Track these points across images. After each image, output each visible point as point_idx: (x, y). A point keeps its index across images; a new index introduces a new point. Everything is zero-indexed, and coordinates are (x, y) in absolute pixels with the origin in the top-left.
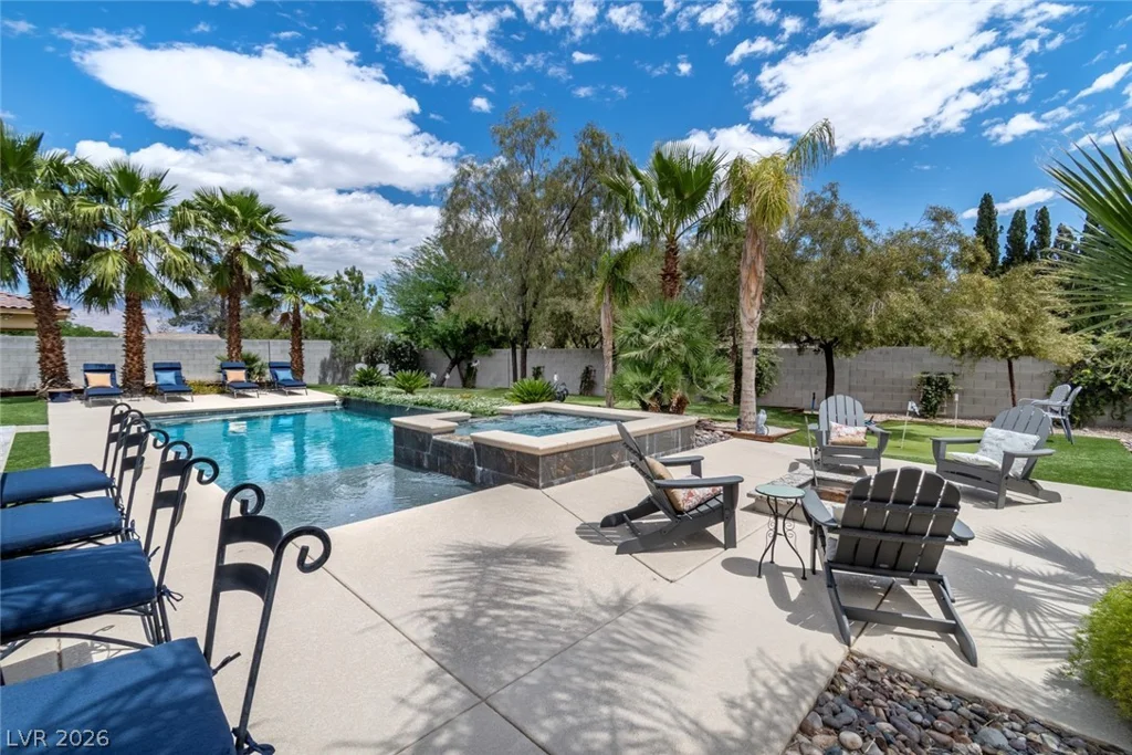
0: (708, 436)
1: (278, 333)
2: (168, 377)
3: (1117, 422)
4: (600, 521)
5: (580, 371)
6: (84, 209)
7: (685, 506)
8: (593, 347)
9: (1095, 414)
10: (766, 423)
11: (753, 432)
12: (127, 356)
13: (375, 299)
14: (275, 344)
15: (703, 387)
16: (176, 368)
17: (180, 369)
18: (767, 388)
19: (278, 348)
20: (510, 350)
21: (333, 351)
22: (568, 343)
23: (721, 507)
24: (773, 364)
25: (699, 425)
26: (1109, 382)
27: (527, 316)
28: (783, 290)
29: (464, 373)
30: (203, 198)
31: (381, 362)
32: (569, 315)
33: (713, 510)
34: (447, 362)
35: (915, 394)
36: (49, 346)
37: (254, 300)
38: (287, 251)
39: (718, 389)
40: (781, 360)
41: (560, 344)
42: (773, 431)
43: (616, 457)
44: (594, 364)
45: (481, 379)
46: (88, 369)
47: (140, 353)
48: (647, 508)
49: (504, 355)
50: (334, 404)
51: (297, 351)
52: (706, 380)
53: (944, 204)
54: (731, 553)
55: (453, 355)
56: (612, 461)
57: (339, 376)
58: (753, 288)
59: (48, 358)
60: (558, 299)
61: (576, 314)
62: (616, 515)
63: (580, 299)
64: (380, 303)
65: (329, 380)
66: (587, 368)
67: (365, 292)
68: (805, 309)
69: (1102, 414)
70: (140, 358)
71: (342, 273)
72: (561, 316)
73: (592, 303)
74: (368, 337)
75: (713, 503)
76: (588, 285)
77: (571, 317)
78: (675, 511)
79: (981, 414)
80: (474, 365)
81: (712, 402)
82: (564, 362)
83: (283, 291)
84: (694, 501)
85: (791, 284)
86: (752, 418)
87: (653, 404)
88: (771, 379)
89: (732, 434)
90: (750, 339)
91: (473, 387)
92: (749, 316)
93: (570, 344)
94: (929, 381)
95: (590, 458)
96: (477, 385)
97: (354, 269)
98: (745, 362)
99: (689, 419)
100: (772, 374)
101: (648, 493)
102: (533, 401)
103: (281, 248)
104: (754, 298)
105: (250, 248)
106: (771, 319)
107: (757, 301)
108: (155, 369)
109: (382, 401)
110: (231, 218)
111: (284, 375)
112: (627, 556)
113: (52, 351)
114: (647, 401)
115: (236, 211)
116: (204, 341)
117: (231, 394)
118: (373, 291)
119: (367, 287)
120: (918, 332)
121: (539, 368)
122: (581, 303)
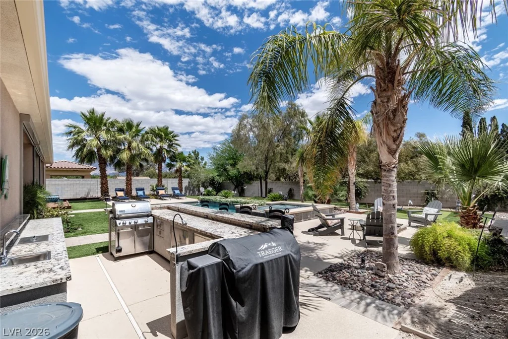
0: (339, 212)
1: (166, 176)
2: (140, 193)
3: (504, 209)
4: (307, 230)
5: (287, 190)
6: (119, 137)
7: (331, 225)
8: (292, 180)
9: (494, 206)
10: (359, 208)
11: (354, 211)
12: (127, 185)
13: (204, 162)
14: (169, 180)
15: (337, 196)
16: (142, 189)
17: (144, 190)
18: (364, 196)
19: (170, 182)
20: (259, 182)
21: (189, 182)
22: (281, 178)
23: (340, 225)
24: (366, 187)
25: (335, 209)
26: (497, 194)
27: (267, 169)
28: (364, 162)
29: (240, 191)
30: (152, 130)
31: (208, 187)
32: (284, 169)
33: (337, 226)
34: (233, 187)
35: (423, 198)
36: (104, 182)
37: (166, 165)
38: (178, 147)
39: (342, 196)
40: (368, 185)
41: (278, 179)
42: (362, 211)
43: (309, 216)
44: (293, 187)
45: (247, 193)
46: (117, 190)
47: (131, 184)
48: (321, 227)
49: (256, 184)
50: (197, 202)
51: (180, 183)
52: (337, 193)
53: (422, 132)
54: (343, 236)
55: (235, 184)
56: (308, 218)
57: (191, 192)
58: (352, 163)
59: (104, 186)
60: (280, 164)
61: (287, 169)
62: (312, 229)
63: (288, 163)
64: (205, 164)
65: (187, 194)
66: (290, 189)
67: (200, 159)
68: (372, 169)
69: (497, 206)
70: (131, 186)
71: (191, 153)
72: (281, 170)
73: (294, 165)
74: (203, 176)
75: (338, 224)
76: (292, 158)
77: (286, 170)
78: (328, 226)
79: (449, 206)
80: (245, 188)
81: (340, 201)
82: (281, 186)
83: (177, 161)
84: (333, 224)
85: (367, 160)
86: (354, 206)
87: (319, 201)
88: (365, 193)
89: (347, 211)
90: (353, 179)
91: (244, 197)
92: (352, 172)
93: (282, 180)
94: (428, 194)
95: (301, 216)
96: (245, 195)
97: (195, 151)
98: (351, 187)
99: (332, 206)
100: (365, 191)
101: (321, 223)
102: (276, 201)
103: (176, 146)
104: (353, 166)
105: (165, 146)
106: (361, 171)
107: (354, 167)
108: (137, 190)
109: (217, 201)
110: (160, 137)
111: (177, 192)
112: (316, 237)
113: (105, 184)
114: (317, 200)
115: (163, 134)
116: (145, 180)
117: (160, 199)
118: (202, 159)
119: (200, 158)
120: (413, 176)
121: (271, 189)
122: (289, 165)
